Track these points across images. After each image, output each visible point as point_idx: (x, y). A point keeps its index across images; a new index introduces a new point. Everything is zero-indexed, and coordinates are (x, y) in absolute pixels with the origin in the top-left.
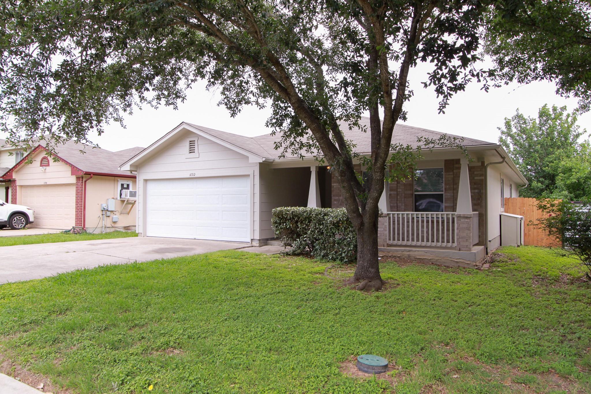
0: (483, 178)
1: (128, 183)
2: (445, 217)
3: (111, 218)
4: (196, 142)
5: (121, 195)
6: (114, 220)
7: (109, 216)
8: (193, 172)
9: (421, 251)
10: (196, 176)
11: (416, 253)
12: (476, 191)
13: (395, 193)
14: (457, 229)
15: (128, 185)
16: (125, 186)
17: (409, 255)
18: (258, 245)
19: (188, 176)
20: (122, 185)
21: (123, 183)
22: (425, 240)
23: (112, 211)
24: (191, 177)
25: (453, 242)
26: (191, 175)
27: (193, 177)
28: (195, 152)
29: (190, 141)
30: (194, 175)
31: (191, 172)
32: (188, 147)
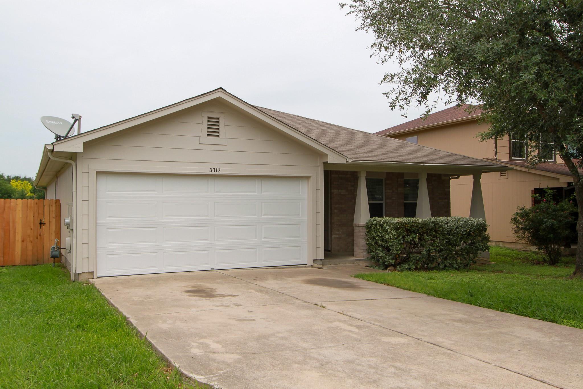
0: (449, 190)
4: (221, 121)
8: (217, 167)
10: (222, 172)
12: (446, 201)
13: (391, 201)
19: (207, 172)
24: (213, 173)
26: (213, 170)
27: (215, 173)
28: (218, 136)
29: (209, 118)
30: (218, 171)
31: (213, 166)
32: (205, 126)
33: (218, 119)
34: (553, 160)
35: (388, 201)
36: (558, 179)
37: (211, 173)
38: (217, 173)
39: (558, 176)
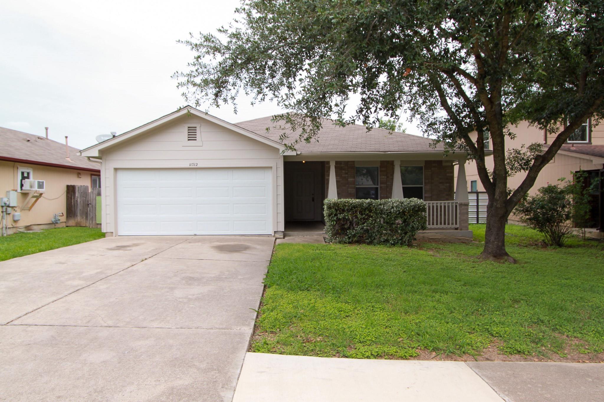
0: (452, 175)
1: (28, 171)
2: (450, 205)
3: (11, 215)
4: (198, 129)
5: (22, 185)
6: (16, 219)
7: (9, 214)
8: (195, 162)
9: (433, 232)
10: (199, 166)
11: (429, 234)
12: (448, 185)
13: (385, 185)
14: (460, 214)
15: (28, 174)
16: (26, 175)
17: (423, 236)
18: (282, 237)
19: (188, 166)
20: (23, 173)
21: (23, 170)
22: (435, 223)
23: (13, 207)
24: (192, 167)
25: (456, 224)
26: (192, 165)
27: (194, 167)
28: (196, 140)
29: (189, 128)
30: (196, 165)
31: (192, 162)
32: (187, 134)
33: (196, 127)
34: (587, 141)
35: (382, 185)
36: (592, 161)
37: (191, 167)
38: (196, 167)
39: (592, 158)
